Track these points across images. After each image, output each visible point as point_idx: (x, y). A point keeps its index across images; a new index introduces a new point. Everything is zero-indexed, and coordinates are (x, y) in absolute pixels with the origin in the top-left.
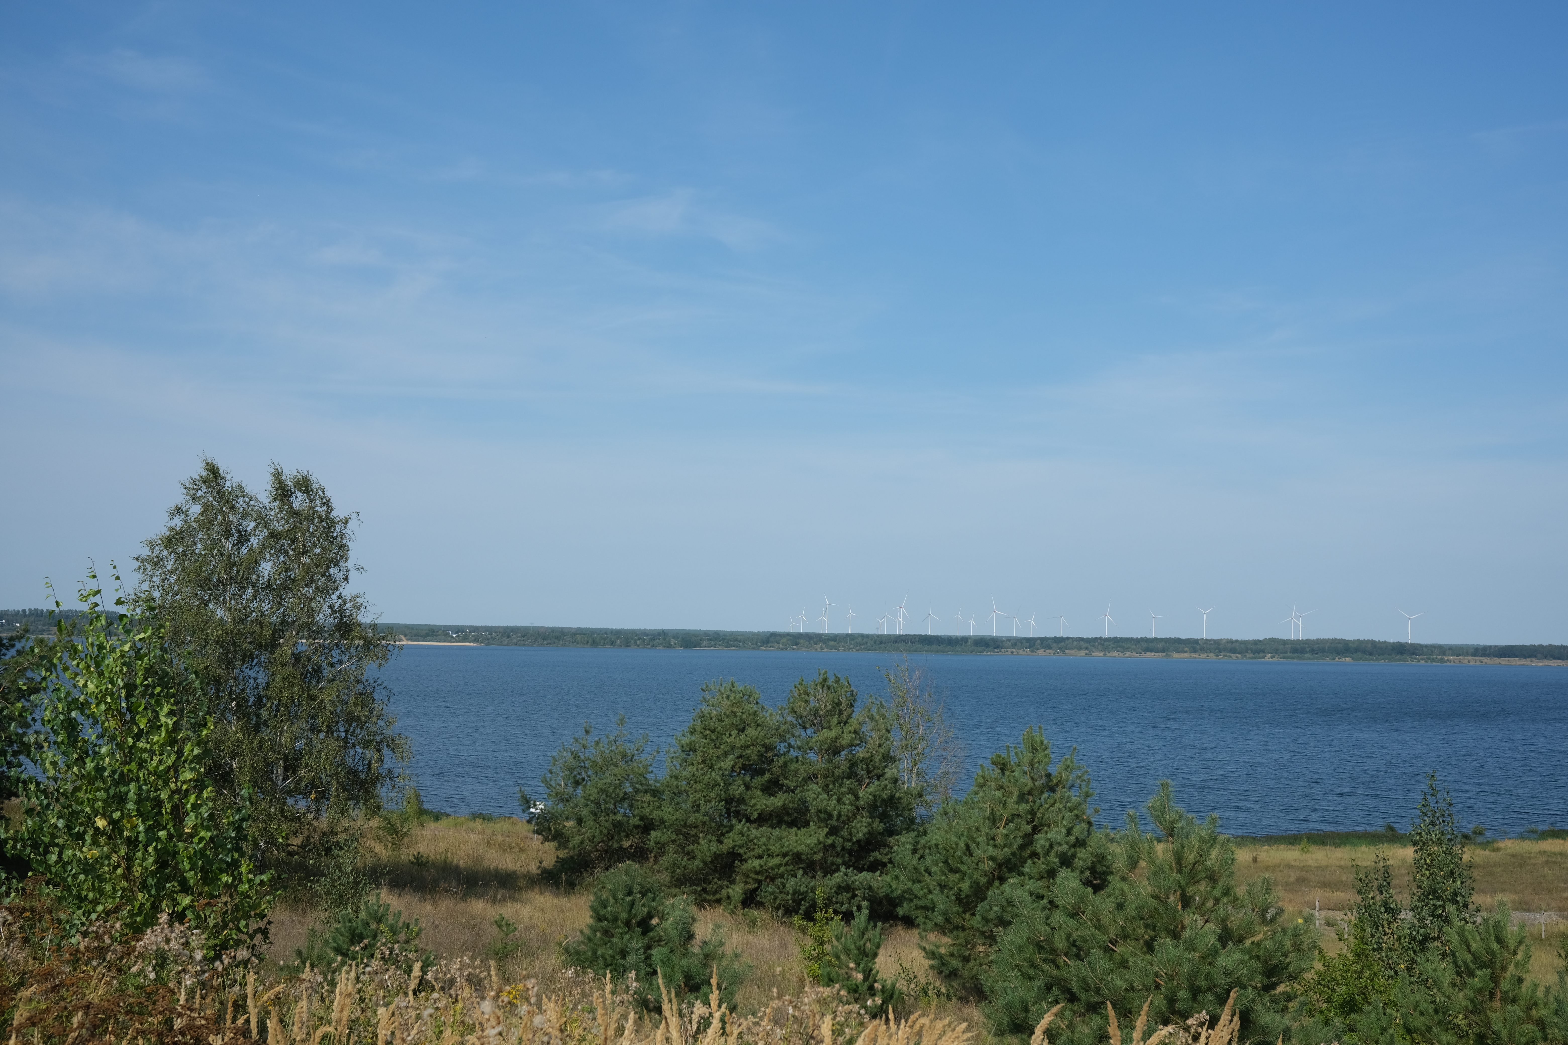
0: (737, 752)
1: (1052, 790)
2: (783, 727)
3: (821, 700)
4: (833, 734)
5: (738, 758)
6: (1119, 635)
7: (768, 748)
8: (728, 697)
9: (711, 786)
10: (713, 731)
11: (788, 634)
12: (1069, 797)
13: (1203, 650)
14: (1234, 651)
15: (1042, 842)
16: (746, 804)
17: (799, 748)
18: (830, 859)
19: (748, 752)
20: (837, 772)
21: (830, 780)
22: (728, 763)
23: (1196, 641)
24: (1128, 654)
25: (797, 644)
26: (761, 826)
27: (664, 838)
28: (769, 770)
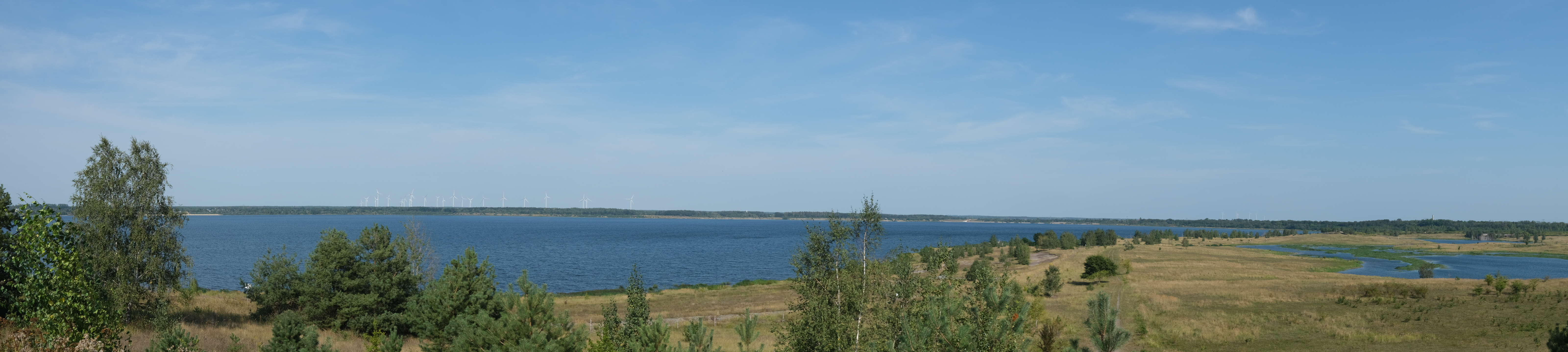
0: (337, 261)
1: (478, 275)
2: (358, 249)
3: (375, 237)
4: (381, 252)
5: (337, 263)
6: (509, 206)
7: (351, 258)
8: (333, 236)
9: (326, 276)
10: (326, 251)
11: (360, 207)
12: (485, 278)
13: (545, 213)
14: (558, 213)
15: (473, 298)
16: (341, 284)
17: (365, 258)
18: (380, 308)
19: (342, 260)
20: (383, 269)
21: (380, 272)
22: (333, 266)
23: (542, 209)
24: (512, 215)
25: (364, 212)
26: (348, 293)
27: (305, 300)
28: (352, 268)
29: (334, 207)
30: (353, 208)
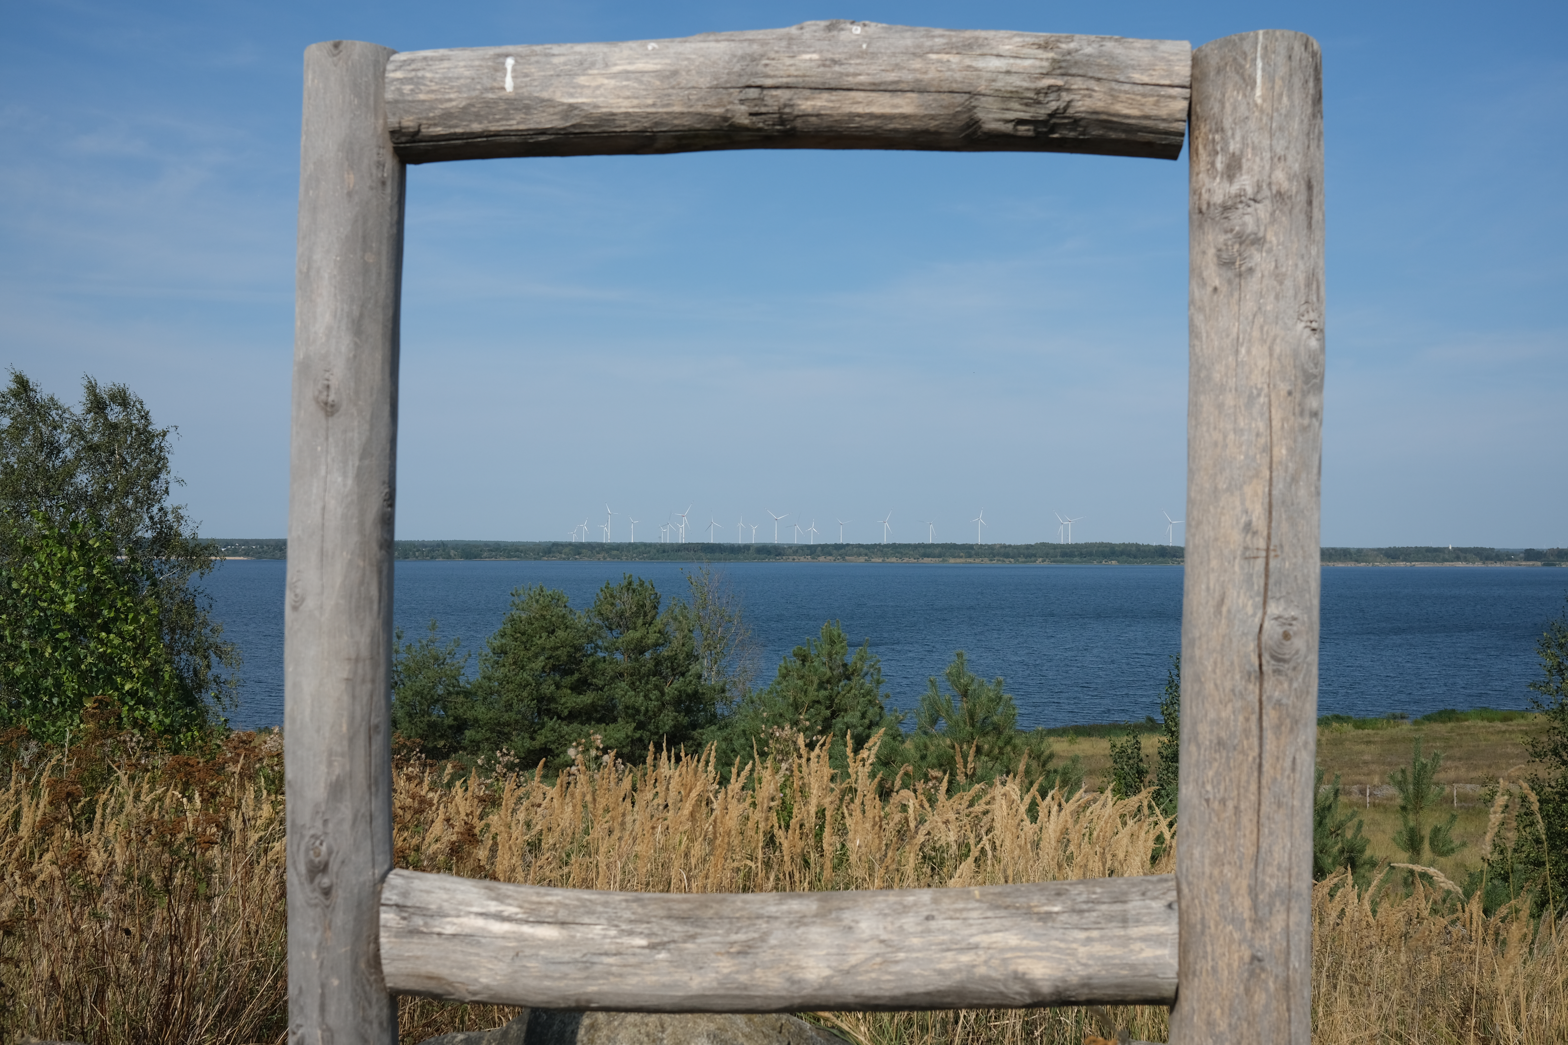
0: (547, 653)
1: (849, 678)
2: (590, 629)
3: (627, 603)
4: (638, 635)
5: (548, 658)
6: (898, 541)
7: (577, 649)
8: (537, 601)
9: (524, 686)
10: (523, 634)
11: (570, 544)
12: (863, 684)
13: (978, 555)
14: (1007, 556)
15: (839, 725)
16: (557, 703)
17: (606, 649)
18: (638, 752)
19: (559, 652)
20: (643, 670)
21: (637, 677)
22: (539, 663)
23: (971, 547)
24: (906, 560)
25: (579, 554)
26: (570, 723)
27: (479, 737)
28: (578, 670)
29: (513, 544)
30: (555, 544)
